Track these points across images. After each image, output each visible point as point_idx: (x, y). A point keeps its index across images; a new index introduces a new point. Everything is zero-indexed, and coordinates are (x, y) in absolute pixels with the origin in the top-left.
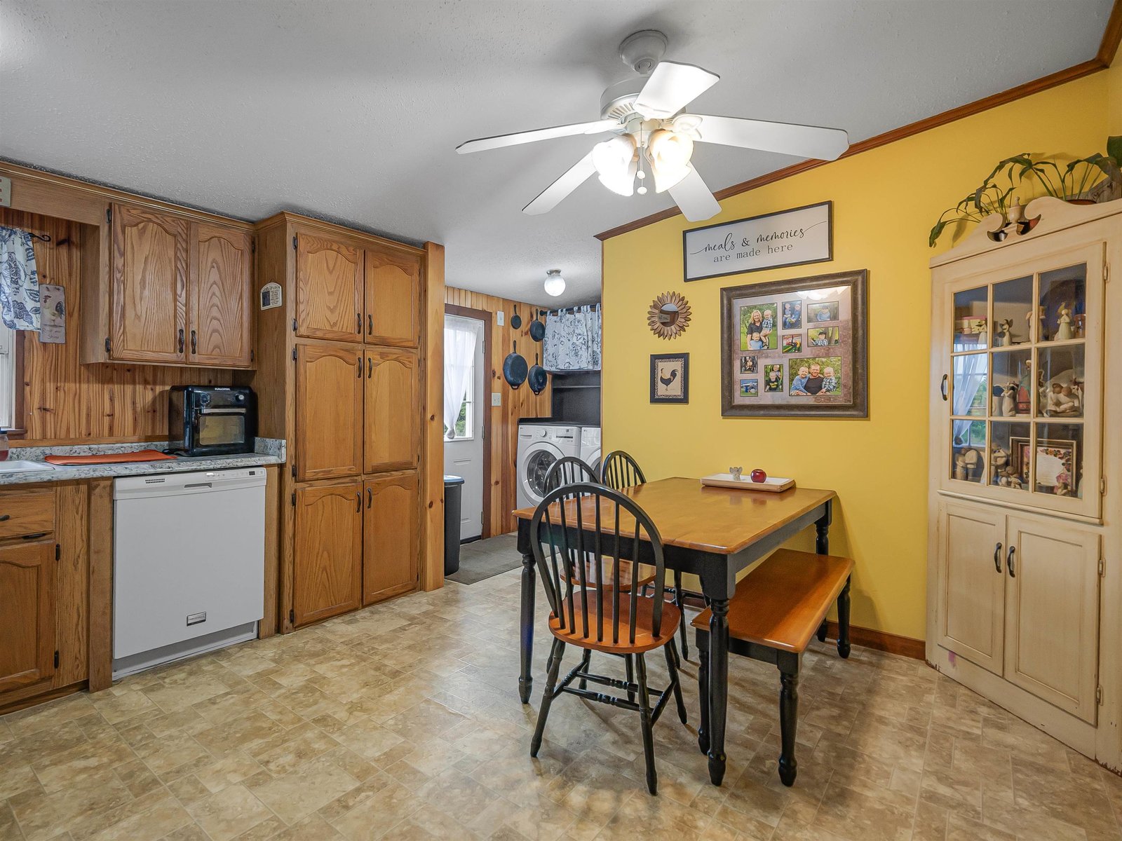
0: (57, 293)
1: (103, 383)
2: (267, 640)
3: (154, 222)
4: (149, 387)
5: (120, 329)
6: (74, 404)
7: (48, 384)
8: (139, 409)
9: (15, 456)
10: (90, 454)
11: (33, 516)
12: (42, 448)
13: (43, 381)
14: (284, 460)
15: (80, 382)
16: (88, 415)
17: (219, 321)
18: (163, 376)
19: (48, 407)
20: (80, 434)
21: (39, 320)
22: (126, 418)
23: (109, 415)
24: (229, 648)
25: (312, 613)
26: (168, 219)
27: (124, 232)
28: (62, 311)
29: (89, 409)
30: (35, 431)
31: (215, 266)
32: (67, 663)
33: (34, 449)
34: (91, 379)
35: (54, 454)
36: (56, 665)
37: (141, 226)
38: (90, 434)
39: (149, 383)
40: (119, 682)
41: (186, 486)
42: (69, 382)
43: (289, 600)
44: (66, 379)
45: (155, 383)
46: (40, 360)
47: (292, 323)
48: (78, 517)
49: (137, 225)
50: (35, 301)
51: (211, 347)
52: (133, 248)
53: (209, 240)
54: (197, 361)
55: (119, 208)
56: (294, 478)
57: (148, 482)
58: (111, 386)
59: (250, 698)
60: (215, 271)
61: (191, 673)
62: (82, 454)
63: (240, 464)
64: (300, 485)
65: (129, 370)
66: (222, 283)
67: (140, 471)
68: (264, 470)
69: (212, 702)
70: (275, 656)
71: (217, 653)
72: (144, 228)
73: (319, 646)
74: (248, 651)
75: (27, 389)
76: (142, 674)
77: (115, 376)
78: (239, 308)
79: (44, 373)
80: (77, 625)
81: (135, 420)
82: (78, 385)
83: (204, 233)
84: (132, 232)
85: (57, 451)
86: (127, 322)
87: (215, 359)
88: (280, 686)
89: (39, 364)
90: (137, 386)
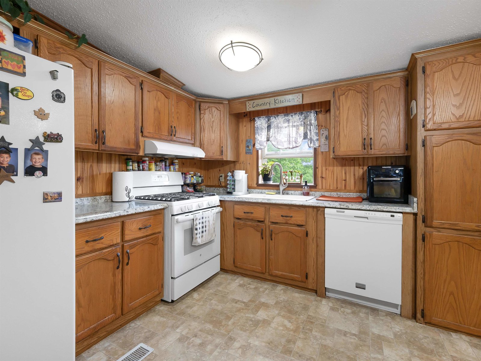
0: (326, 131)
1: (342, 166)
2: (405, 319)
3: (352, 90)
4: (361, 167)
5: (338, 142)
6: (332, 174)
7: (323, 168)
8: (356, 178)
9: (313, 194)
10: (337, 196)
11: (298, 218)
12: (321, 192)
13: (322, 167)
14: (415, 211)
15: (334, 167)
16: (337, 180)
17: (385, 130)
18: (368, 162)
19: (323, 177)
20: (334, 188)
21: (318, 143)
22: (351, 182)
23: (344, 180)
24: (382, 311)
25: (441, 320)
26: (358, 86)
27: (339, 99)
28: (327, 138)
29: (337, 177)
30: (320, 186)
31: (383, 101)
32: (310, 279)
33: (319, 192)
34: (338, 165)
35: (325, 195)
36: (307, 278)
37: (346, 94)
38: (337, 188)
39: (361, 166)
40: (329, 297)
41: (355, 217)
42: (330, 166)
43: (421, 302)
44: (329, 166)
45: (363, 166)
46: (321, 158)
47: (422, 123)
48: (314, 221)
49: (344, 94)
50: (317, 136)
51: (381, 145)
52: (343, 105)
53: (379, 89)
54: (373, 153)
55: (337, 89)
56: (424, 224)
57: (337, 212)
58: (345, 167)
59: (361, 346)
60: (383, 104)
61: (353, 313)
62: (334, 196)
63: (384, 210)
64: (428, 229)
65: (352, 160)
66: (387, 109)
67: (334, 206)
68: (401, 215)
69: (345, 334)
70: (398, 332)
71: (374, 310)
72: (348, 94)
73: (432, 346)
74: (389, 319)
75: (317, 169)
76: (338, 300)
77: (347, 163)
78: (398, 121)
79: (322, 163)
80: (313, 266)
81: (355, 182)
82: (333, 167)
83: (376, 86)
84: (343, 98)
85: (326, 194)
86: (341, 139)
87: (382, 151)
88: (382, 353)
89: (321, 159)
90: (356, 167)
